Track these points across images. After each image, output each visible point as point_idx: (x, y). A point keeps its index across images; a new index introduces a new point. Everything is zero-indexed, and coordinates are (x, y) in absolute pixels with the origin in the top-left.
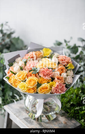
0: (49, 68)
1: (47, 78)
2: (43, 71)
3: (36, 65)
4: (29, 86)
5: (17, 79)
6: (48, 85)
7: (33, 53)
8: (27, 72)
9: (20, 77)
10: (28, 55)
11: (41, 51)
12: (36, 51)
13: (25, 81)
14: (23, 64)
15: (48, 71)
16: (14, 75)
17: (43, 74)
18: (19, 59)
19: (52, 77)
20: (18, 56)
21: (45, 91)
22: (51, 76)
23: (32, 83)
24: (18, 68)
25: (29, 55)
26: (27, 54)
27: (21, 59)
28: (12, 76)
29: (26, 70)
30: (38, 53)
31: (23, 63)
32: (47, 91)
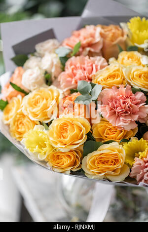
0: (135, 91)
1: (121, 124)
2: (112, 99)
3: (94, 72)
4: (56, 143)
5: (25, 114)
6: (120, 151)
7: (95, 30)
8: (61, 92)
9: (37, 109)
10: (79, 35)
11: (122, 24)
12: (107, 24)
13: (48, 124)
14: (55, 63)
15: (129, 100)
16: (19, 96)
17: (111, 109)
18: (49, 44)
19: (141, 121)
20: (49, 35)
21: (108, 168)
22: (136, 118)
23: (70, 134)
24: (35, 75)
25: (81, 38)
26: (76, 33)
27: (54, 45)
28: (15, 100)
29: (62, 86)
30: (111, 30)
31: (57, 61)
32: (114, 171)
